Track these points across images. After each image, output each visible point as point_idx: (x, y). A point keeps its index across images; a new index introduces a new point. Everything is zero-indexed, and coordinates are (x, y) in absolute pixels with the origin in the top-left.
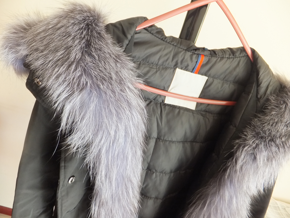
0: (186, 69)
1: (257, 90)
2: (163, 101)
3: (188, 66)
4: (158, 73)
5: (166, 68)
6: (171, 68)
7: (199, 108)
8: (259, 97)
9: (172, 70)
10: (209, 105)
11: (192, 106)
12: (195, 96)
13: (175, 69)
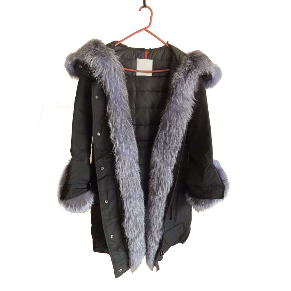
0: (141, 58)
1: (176, 57)
2: (136, 74)
3: (141, 56)
4: (129, 61)
5: (132, 59)
6: (134, 59)
7: (154, 75)
8: (177, 59)
9: (135, 60)
10: (159, 73)
11: (150, 75)
12: (150, 70)
13: (136, 59)
